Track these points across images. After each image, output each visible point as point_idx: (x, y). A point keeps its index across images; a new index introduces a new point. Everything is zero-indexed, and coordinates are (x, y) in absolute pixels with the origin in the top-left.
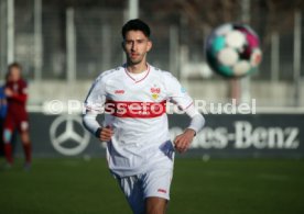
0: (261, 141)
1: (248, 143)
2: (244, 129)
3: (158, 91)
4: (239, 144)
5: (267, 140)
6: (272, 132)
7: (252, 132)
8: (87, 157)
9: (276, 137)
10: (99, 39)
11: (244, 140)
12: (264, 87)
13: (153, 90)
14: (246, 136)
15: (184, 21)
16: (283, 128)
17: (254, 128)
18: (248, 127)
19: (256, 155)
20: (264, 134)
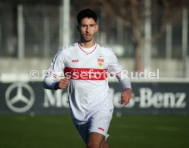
0: (159, 102)
1: (149, 104)
2: (146, 94)
3: (102, 61)
4: (143, 104)
5: (163, 101)
6: (167, 96)
7: (152, 96)
8: (32, 114)
9: (169, 99)
10: (41, 28)
11: (147, 101)
12: (161, 63)
13: (99, 60)
14: (148, 99)
15: (103, 15)
16: (175, 93)
17: (154, 93)
18: (150, 92)
19: (155, 113)
20: (161, 97)
